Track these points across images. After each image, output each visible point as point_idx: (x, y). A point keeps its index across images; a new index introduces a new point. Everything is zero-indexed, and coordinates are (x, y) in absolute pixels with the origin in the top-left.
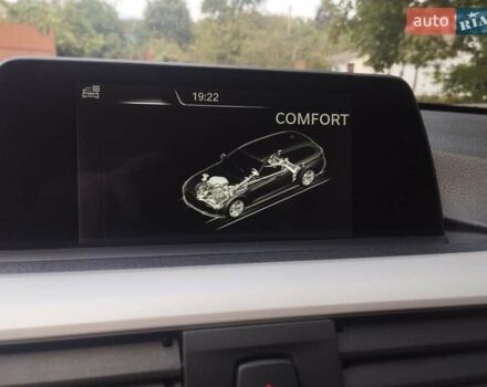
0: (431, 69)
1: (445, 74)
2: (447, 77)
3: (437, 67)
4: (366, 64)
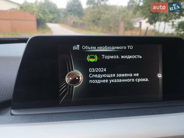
2: (177, 26)
3: (173, 22)
4: (147, 22)
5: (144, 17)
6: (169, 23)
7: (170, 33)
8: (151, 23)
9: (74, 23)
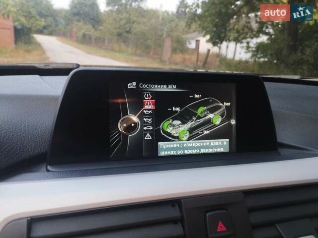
0: (245, 45)
1: (253, 48)
2: (254, 49)
3: (248, 43)
4: (208, 41)
5: (204, 32)
6: (242, 45)
7: (244, 59)
8: (215, 44)
9: (84, 36)
